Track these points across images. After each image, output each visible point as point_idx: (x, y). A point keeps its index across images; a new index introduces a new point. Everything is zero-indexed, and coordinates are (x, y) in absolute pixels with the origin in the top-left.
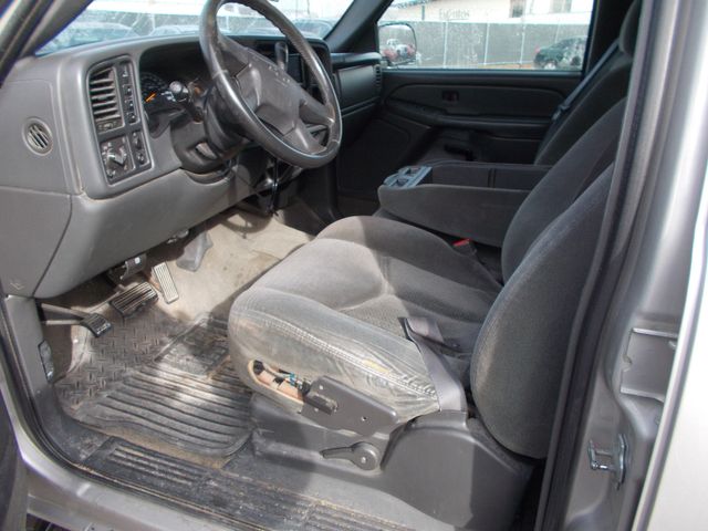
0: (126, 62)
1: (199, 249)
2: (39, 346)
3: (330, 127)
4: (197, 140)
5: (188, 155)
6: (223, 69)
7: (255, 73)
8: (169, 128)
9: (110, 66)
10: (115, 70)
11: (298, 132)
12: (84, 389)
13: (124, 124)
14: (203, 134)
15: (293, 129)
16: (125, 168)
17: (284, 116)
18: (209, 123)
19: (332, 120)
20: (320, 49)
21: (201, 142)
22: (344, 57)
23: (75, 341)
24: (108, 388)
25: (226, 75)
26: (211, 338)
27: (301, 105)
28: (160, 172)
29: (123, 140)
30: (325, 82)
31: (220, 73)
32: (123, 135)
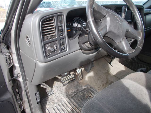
0: (61, 15)
1: (90, 67)
2: (36, 94)
3: (139, 40)
4: (85, 41)
5: (83, 45)
6: (92, 18)
7: (108, 19)
8: (78, 36)
9: (53, 17)
10: (55, 18)
11: (123, 43)
12: (51, 102)
13: (57, 37)
14: (87, 40)
15: (121, 41)
16: (56, 51)
17: (118, 36)
18: (90, 36)
19: (140, 38)
20: (140, 8)
21: (86, 42)
22: (149, 11)
23: (54, 86)
24: (57, 103)
25: (93, 21)
26: (88, 94)
27: (127, 31)
28: (70, 52)
29: (56, 42)
30: (140, 22)
31: (90, 19)
32: (56, 41)
